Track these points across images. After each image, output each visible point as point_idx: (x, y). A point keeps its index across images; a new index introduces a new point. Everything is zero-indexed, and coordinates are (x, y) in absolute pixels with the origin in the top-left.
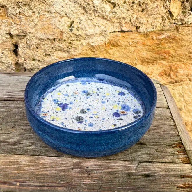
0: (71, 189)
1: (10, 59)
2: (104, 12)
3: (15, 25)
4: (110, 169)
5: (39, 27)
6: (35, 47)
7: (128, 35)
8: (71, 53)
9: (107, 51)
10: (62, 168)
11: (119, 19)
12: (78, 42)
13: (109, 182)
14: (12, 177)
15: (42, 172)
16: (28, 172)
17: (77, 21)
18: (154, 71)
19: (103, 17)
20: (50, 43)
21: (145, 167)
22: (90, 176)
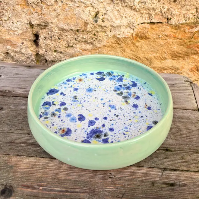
0: (93, 196)
1: (30, 50)
2: (132, 2)
3: (36, 15)
4: (134, 176)
5: (61, 17)
6: (57, 38)
7: (158, 27)
8: (96, 46)
9: (134, 44)
10: (85, 173)
11: (149, 9)
12: (104, 33)
13: (132, 190)
14: (34, 181)
15: (65, 177)
16: (51, 176)
17: (102, 11)
18: (185, 66)
19: (131, 7)
20: (73, 34)
21: (170, 176)
22: (113, 182)
